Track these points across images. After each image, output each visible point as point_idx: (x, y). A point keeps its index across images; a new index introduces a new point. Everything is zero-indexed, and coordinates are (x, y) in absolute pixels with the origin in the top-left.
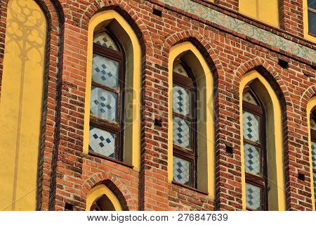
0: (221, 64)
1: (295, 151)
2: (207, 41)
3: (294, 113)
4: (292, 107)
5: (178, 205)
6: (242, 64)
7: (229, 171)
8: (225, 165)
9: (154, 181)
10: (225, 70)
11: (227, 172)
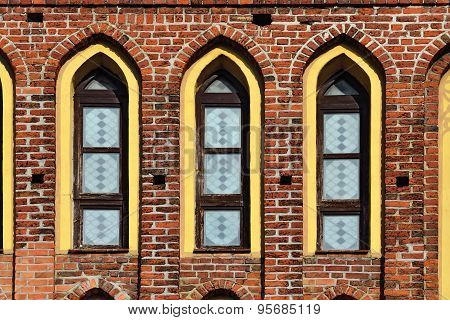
0: (147, 58)
1: (277, 146)
2: (122, 31)
3: (278, 88)
4: (276, 81)
5: (78, 280)
6: (186, 45)
7: (158, 209)
8: (151, 203)
9: (31, 261)
10: (154, 64)
11: (155, 212)
